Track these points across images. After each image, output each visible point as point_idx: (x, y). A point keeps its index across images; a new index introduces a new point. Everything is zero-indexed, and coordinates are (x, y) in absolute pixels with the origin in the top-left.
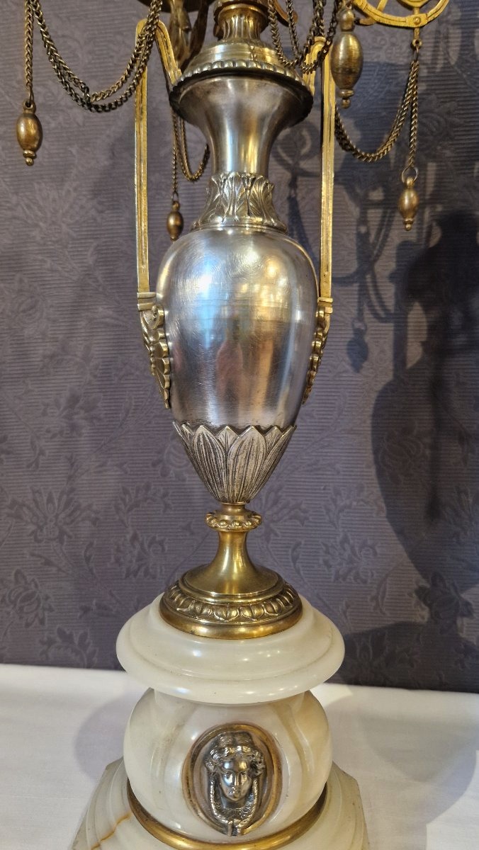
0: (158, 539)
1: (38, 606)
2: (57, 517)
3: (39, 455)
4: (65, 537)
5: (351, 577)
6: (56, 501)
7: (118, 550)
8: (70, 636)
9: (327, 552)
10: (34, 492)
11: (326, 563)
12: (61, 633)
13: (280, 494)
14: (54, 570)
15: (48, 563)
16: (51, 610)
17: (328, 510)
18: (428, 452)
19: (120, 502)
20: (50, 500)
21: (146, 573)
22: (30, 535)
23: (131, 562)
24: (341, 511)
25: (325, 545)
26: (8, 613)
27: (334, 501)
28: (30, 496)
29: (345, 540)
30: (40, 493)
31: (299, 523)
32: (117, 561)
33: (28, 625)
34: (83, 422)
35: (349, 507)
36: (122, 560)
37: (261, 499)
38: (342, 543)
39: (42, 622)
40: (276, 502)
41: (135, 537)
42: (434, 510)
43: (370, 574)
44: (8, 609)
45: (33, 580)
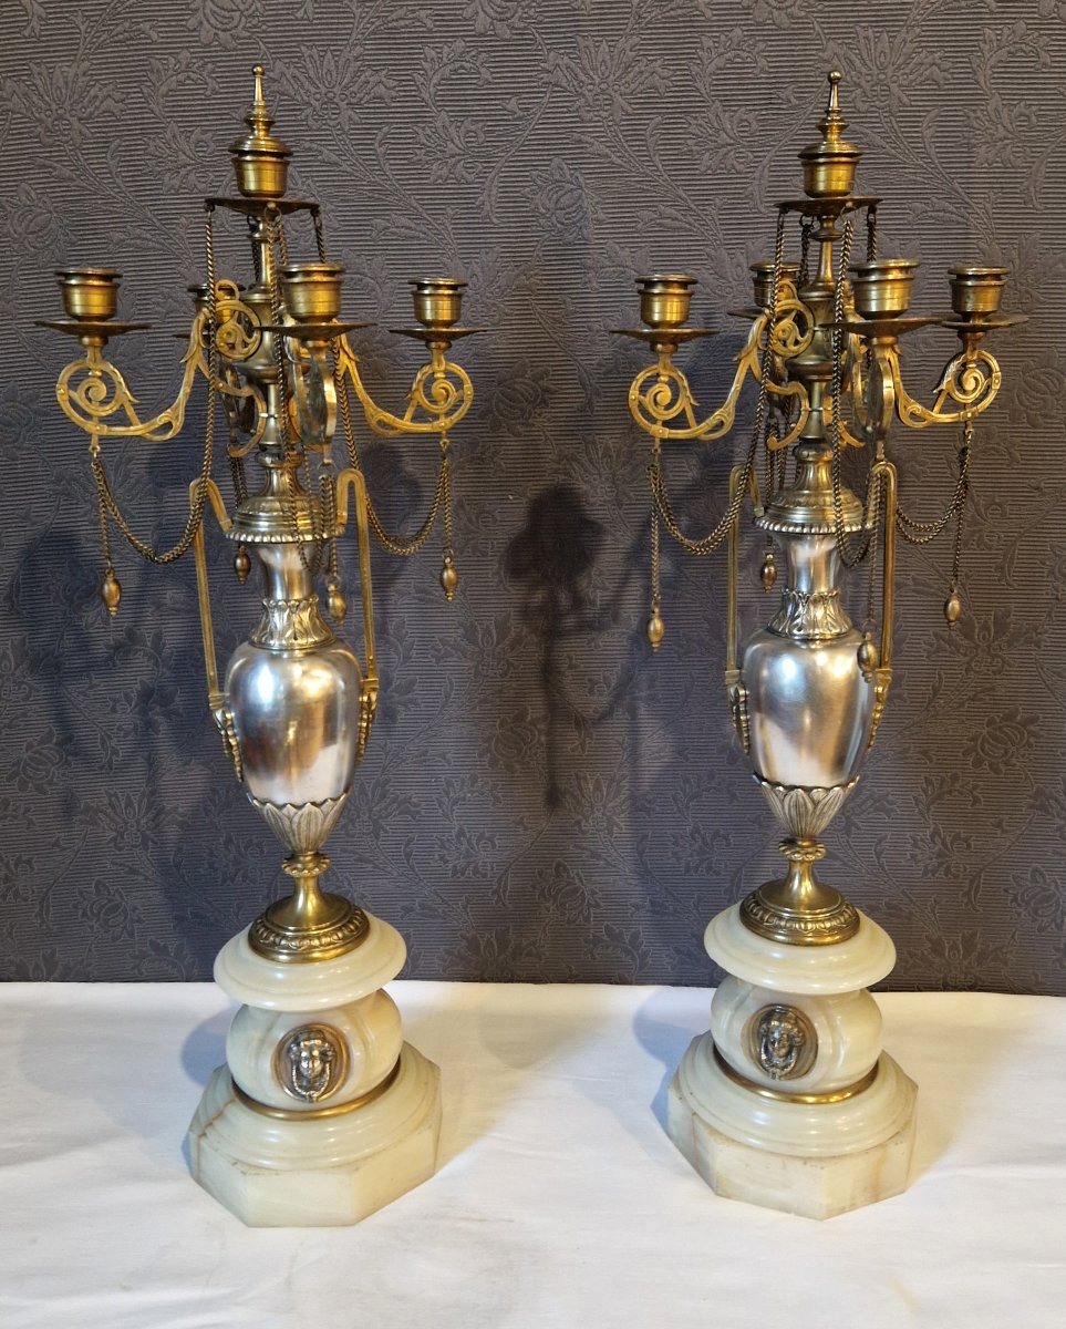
0: (255, 841)
1: (126, 918)
2: (138, 822)
3: (112, 754)
4: (150, 843)
5: (469, 872)
6: (136, 806)
7: (211, 854)
8: (165, 947)
9: (442, 846)
10: (110, 796)
11: (442, 858)
12: (155, 947)
13: (387, 788)
14: (141, 878)
15: (133, 871)
16: (139, 921)
17: (440, 803)
18: (543, 738)
19: (209, 803)
20: (129, 804)
21: (245, 877)
22: (109, 842)
23: (227, 866)
24: (455, 803)
25: (441, 840)
26: (92, 927)
27: (447, 793)
28: (106, 801)
29: (461, 833)
30: (117, 798)
31: (410, 818)
32: (211, 865)
33: (115, 939)
34: (160, 719)
35: (464, 799)
36: (216, 865)
37: (367, 795)
38: (458, 836)
39: (131, 935)
40: (383, 797)
41: (229, 841)
42: (553, 799)
43: (489, 868)
44: (91, 924)
45: (117, 890)
